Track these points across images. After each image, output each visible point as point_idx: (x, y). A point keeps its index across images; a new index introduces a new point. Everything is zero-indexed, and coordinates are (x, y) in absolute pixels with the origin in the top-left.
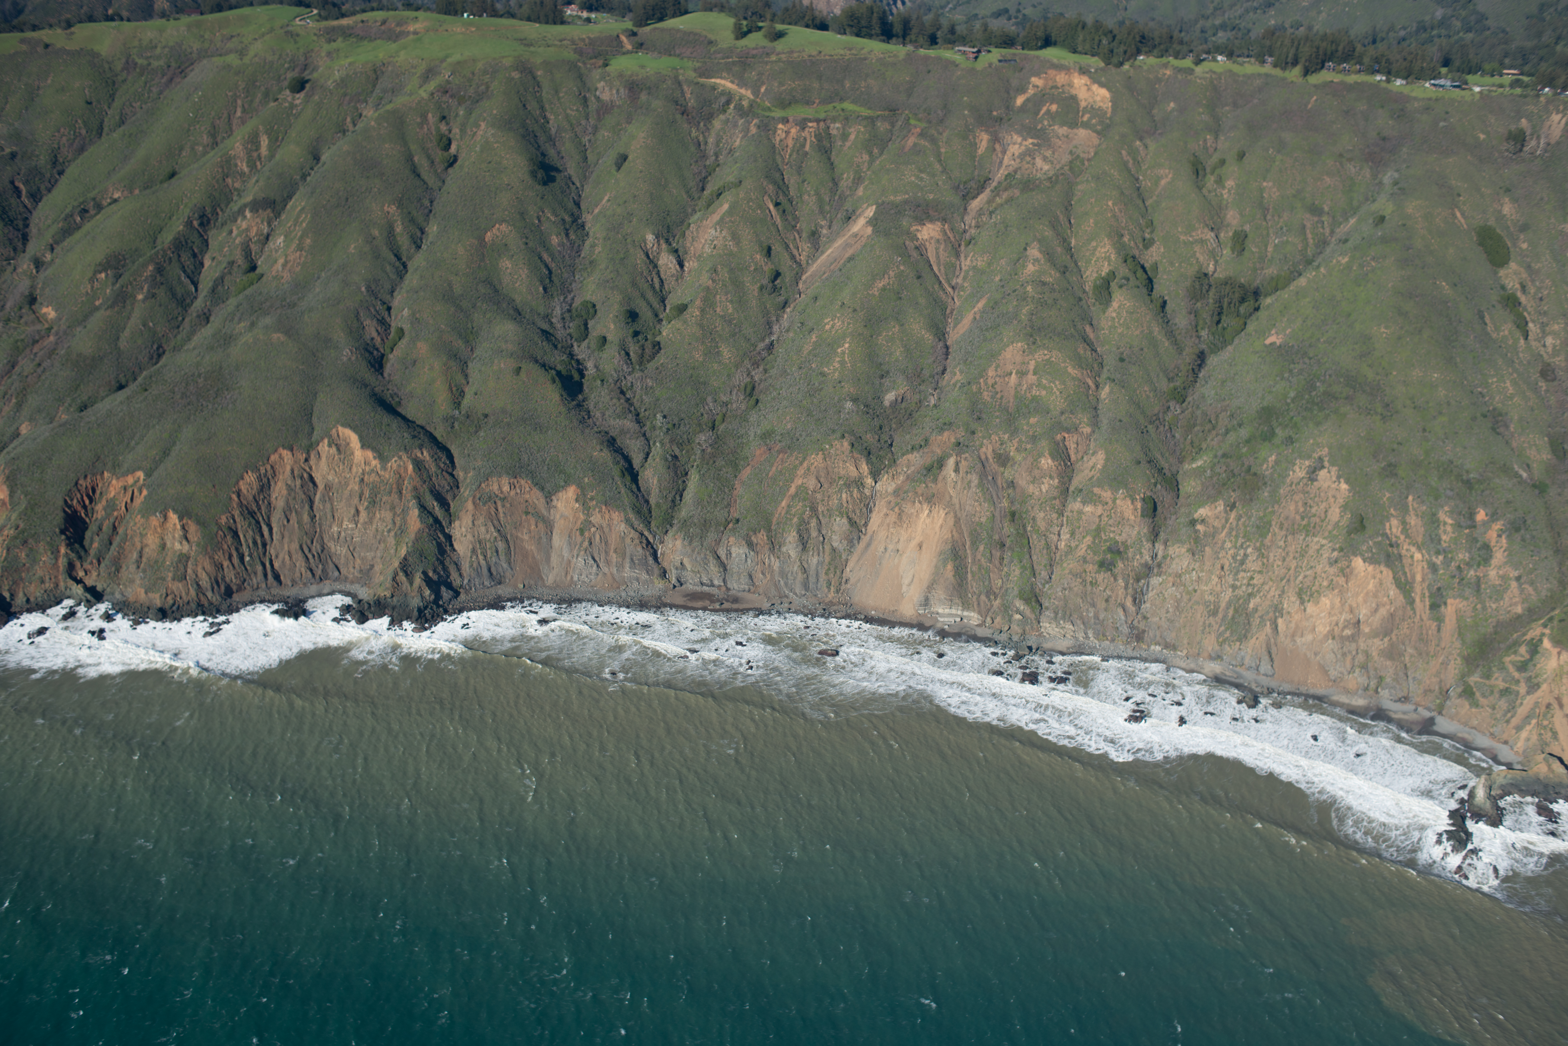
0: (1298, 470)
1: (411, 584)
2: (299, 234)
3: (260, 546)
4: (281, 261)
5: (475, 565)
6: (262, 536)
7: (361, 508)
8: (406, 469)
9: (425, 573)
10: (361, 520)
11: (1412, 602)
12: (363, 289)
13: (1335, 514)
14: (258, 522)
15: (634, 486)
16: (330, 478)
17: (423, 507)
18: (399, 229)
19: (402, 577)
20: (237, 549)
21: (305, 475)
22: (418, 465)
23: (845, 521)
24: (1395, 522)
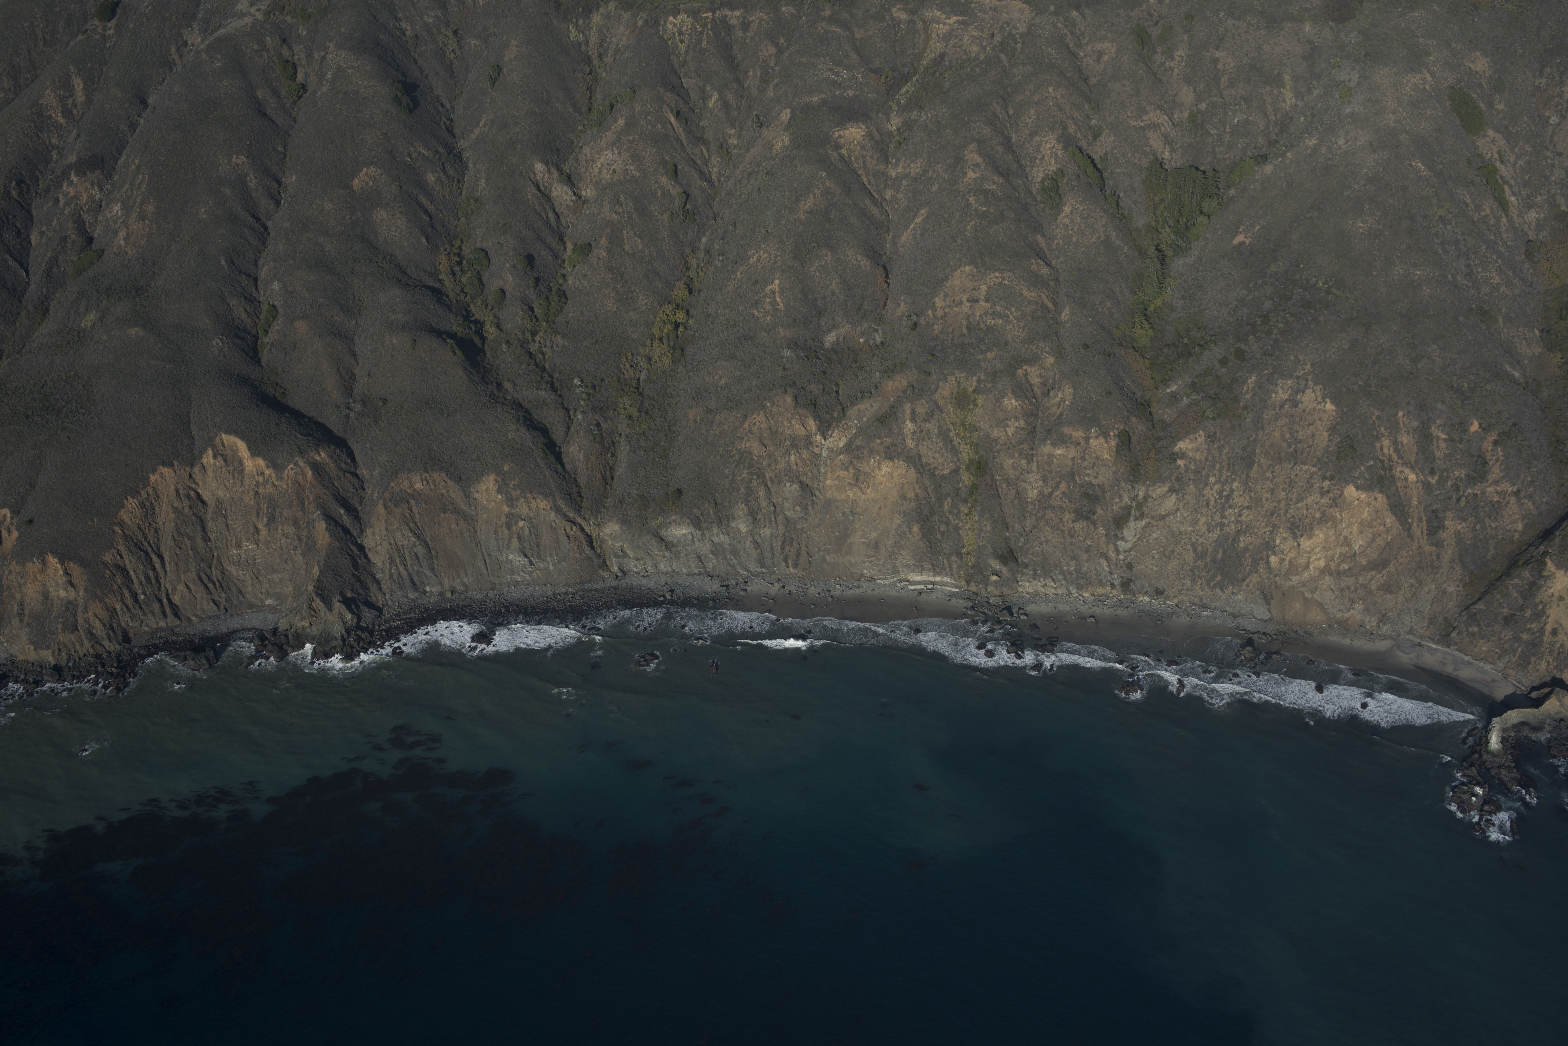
0: (1280, 391)
1: (330, 609)
2: (139, 200)
3: (154, 581)
4: (122, 234)
5: (395, 577)
6: (154, 569)
7: (260, 526)
8: (304, 475)
9: (342, 594)
10: (262, 538)
11: (1408, 529)
12: (223, 262)
13: (1323, 437)
14: (146, 553)
15: (559, 467)
16: (220, 493)
17: (329, 518)
18: (253, 182)
19: (318, 603)
20: (128, 588)
21: (192, 493)
22: (316, 467)
23: (796, 486)
24: (1386, 442)
